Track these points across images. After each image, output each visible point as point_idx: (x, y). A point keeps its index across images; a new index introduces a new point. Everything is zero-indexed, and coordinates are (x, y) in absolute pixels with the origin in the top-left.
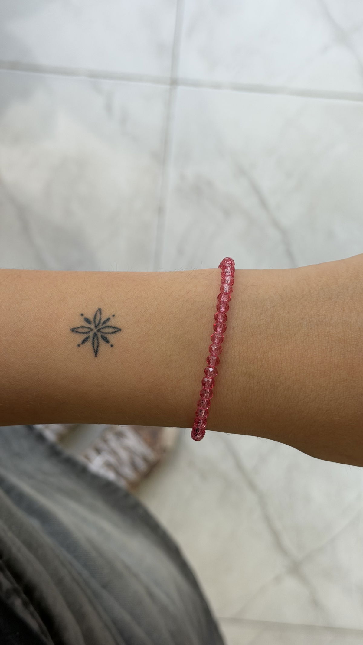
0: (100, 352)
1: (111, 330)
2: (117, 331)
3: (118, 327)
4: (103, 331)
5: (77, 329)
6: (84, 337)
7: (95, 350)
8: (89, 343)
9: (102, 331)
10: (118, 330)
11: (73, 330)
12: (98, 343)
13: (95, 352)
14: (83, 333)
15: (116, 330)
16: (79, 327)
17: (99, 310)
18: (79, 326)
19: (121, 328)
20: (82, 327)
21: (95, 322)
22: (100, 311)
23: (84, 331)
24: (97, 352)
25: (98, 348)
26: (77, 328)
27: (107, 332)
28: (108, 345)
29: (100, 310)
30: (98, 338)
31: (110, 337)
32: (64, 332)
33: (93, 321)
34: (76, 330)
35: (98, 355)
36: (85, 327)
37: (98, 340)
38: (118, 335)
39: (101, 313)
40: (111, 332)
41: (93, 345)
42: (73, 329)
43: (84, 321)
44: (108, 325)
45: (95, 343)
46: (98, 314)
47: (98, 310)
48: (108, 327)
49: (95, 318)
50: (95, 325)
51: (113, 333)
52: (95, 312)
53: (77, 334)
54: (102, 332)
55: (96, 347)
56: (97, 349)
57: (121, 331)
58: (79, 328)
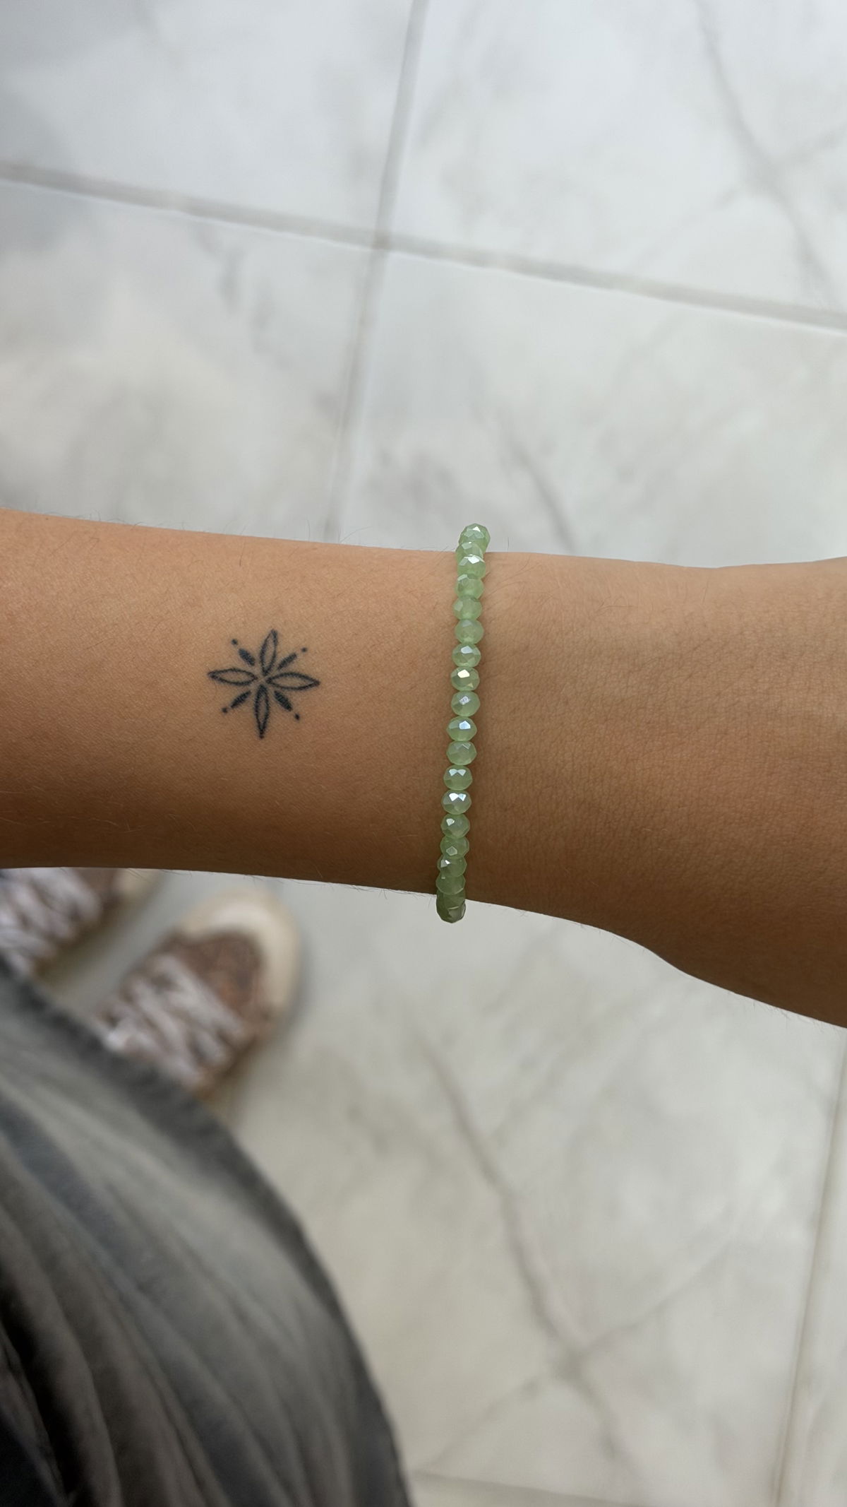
0: (269, 728)
1: (297, 682)
2: (310, 685)
3: (314, 676)
4: (278, 681)
5: (223, 674)
6: (238, 691)
7: (259, 723)
8: (247, 708)
9: (279, 683)
10: (313, 682)
11: (214, 675)
12: (268, 708)
13: (259, 726)
14: (237, 684)
15: (308, 683)
16: (227, 669)
17: (272, 635)
18: (226, 666)
19: (320, 680)
20: (234, 670)
21: (262, 661)
22: (275, 637)
23: (239, 680)
24: (264, 727)
25: (266, 719)
26: (223, 672)
27: (288, 685)
28: (289, 716)
29: (274, 635)
30: (267, 696)
31: (296, 698)
32: (193, 678)
33: (258, 658)
34: (220, 675)
35: (267, 734)
36: (239, 671)
37: (267, 701)
38: (312, 693)
39: (276, 642)
40: (296, 687)
41: (257, 711)
42: (214, 673)
43: (239, 657)
44: (291, 670)
45: (260, 708)
46: (271, 645)
47: (269, 635)
48: (293, 674)
49: (263, 653)
50: (263, 668)
51: (301, 688)
52: (264, 638)
53: (222, 684)
54: (278, 686)
55: (264, 717)
56: (265, 723)
57: (320, 686)
58: (226, 671)
